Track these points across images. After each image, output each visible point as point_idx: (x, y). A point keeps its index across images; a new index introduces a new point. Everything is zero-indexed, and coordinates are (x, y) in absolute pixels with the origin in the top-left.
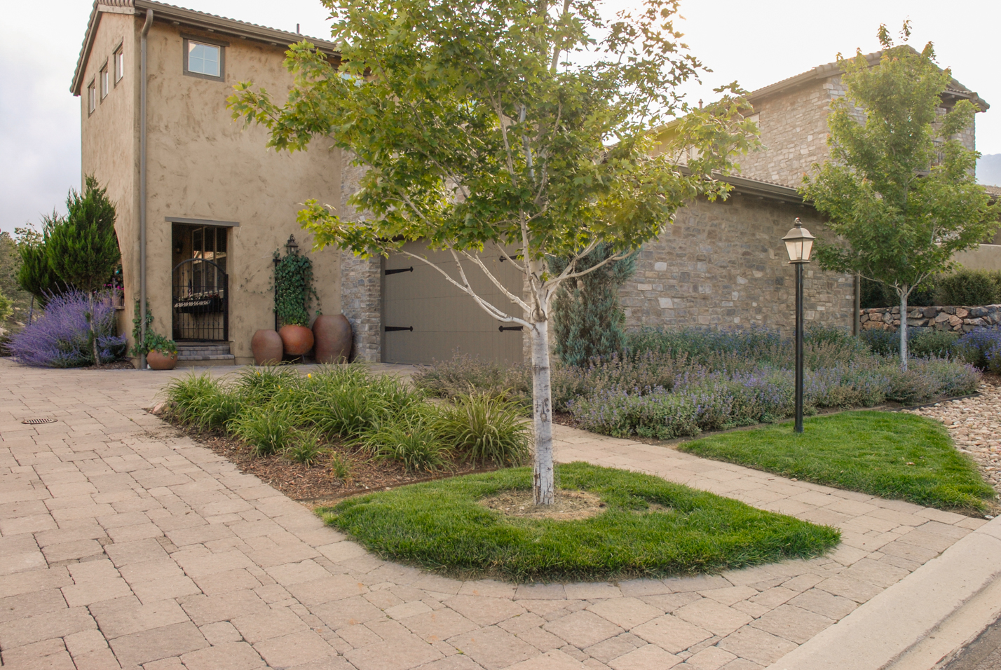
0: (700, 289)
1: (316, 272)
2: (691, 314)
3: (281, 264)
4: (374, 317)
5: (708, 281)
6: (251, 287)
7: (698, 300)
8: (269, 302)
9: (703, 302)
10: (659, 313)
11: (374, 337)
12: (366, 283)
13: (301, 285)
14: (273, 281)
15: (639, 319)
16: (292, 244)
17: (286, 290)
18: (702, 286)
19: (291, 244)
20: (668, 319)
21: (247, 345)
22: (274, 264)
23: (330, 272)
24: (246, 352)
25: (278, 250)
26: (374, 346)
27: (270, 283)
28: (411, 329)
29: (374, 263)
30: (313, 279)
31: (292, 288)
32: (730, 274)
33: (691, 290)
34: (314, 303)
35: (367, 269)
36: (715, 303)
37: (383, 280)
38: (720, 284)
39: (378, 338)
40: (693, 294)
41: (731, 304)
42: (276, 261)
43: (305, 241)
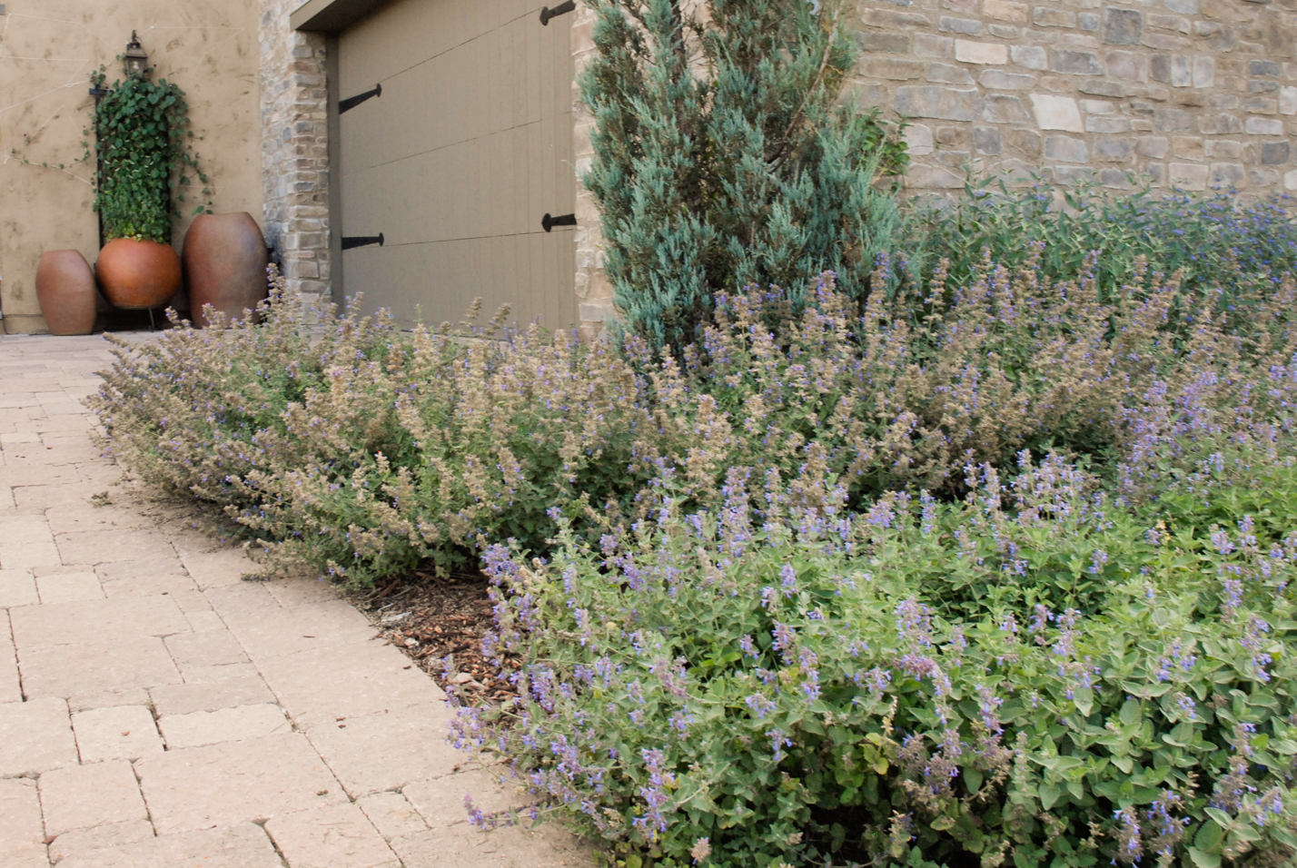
0: (1176, 71)
1: (200, 118)
2: (1146, 157)
3: (106, 100)
4: (314, 216)
5: (1203, 45)
6: (37, 154)
7: (1169, 109)
8: (83, 188)
9: (1185, 116)
10: (1033, 147)
11: (313, 265)
12: (294, 134)
13: (157, 148)
14: (92, 140)
15: (958, 164)
16: (134, 52)
17: (120, 158)
18: (1181, 62)
19: (135, 54)
20: (1066, 169)
21: (29, 288)
22: (93, 101)
23: (235, 117)
24: (30, 304)
25: (103, 69)
26: (314, 285)
27: (85, 145)
28: (380, 240)
29: (308, 86)
30: (191, 135)
31: (134, 156)
32: (1274, 28)
33: (1144, 74)
34: (197, 188)
35: (294, 102)
36: (1225, 121)
37: (333, 128)
38: (1242, 58)
39: (325, 267)
40: (1152, 88)
41: (1277, 127)
42: (98, 91)
43: (169, 47)
